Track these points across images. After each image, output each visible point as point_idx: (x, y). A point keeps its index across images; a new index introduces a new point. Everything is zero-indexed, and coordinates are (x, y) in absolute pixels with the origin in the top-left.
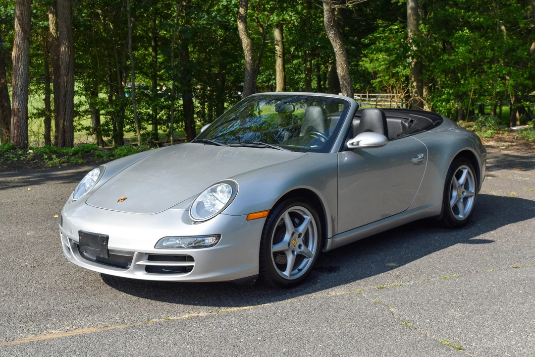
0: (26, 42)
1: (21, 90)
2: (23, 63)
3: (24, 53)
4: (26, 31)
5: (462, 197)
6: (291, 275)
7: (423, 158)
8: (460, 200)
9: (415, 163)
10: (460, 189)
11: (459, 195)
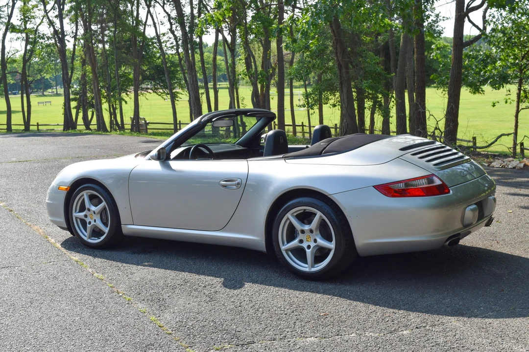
5: (313, 245)
6: (89, 238)
7: (238, 184)
8: (309, 247)
9: (224, 186)
10: (310, 234)
11: (307, 241)
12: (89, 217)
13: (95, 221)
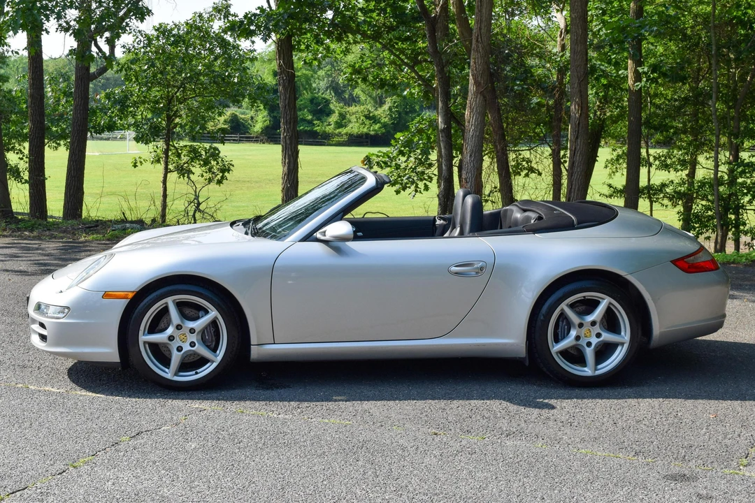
0: (478, 97)
1: (471, 156)
2: (475, 122)
3: (476, 110)
4: (480, 83)
5: (594, 341)
6: (176, 374)
7: (481, 269)
8: (589, 344)
9: (457, 273)
10: (591, 328)
11: (586, 336)
12: (177, 339)
13: (192, 344)
